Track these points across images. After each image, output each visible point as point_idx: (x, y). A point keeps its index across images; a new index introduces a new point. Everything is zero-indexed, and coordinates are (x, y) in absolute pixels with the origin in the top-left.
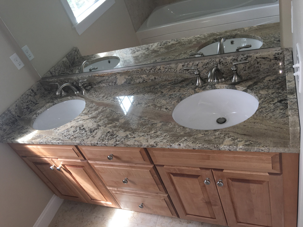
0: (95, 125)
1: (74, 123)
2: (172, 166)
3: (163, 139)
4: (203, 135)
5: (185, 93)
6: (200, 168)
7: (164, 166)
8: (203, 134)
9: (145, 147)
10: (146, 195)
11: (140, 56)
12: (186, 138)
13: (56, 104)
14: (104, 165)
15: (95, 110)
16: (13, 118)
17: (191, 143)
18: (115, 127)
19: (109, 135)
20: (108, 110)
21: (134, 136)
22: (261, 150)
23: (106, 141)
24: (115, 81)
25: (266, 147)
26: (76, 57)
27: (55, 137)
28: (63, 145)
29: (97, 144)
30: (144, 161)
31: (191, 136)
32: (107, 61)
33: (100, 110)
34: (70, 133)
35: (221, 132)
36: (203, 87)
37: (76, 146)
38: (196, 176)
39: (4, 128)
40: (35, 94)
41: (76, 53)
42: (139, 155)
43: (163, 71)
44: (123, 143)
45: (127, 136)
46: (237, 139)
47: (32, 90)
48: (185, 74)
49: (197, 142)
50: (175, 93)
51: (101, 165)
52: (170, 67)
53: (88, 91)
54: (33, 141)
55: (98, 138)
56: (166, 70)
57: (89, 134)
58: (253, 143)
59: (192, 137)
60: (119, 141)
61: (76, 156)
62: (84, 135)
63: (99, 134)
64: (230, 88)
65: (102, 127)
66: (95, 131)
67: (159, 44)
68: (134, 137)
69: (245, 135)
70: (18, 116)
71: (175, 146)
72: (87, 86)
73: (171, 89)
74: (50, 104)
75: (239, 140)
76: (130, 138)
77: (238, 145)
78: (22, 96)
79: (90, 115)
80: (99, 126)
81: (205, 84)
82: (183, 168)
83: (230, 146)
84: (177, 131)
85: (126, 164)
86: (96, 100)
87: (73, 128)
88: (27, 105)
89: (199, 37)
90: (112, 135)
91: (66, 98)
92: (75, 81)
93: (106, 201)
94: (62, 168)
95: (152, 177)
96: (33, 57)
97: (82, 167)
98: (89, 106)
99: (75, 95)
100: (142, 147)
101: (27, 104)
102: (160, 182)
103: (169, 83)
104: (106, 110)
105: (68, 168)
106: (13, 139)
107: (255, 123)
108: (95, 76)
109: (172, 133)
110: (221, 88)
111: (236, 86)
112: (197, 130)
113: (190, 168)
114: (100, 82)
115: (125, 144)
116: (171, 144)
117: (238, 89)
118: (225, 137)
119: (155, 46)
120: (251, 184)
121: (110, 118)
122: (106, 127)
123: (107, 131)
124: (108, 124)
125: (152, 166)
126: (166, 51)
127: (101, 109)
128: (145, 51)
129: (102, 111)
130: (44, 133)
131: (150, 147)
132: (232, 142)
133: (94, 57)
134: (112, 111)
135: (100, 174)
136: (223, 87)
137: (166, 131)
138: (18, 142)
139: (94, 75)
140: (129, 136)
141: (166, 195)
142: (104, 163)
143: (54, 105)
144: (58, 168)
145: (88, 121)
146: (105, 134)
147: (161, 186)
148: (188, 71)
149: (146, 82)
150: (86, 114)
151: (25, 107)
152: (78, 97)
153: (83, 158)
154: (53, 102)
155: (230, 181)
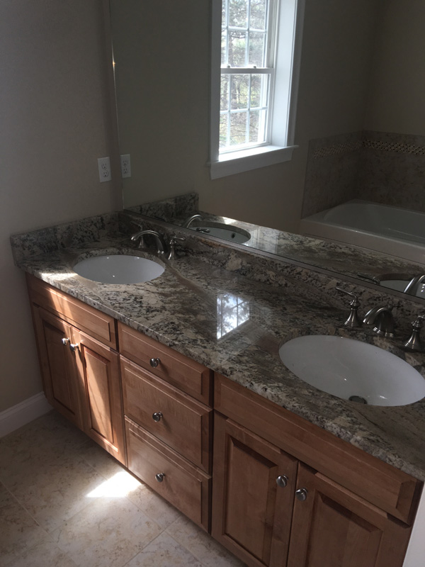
0: (159, 306)
1: (131, 289)
2: (239, 425)
3: (246, 370)
4: (310, 394)
5: (320, 326)
6: (282, 450)
7: (227, 418)
8: (310, 392)
9: (213, 368)
10: (178, 460)
11: (282, 247)
12: (281, 385)
13: (123, 254)
14: (140, 373)
15: (172, 286)
16: (55, 242)
17: (285, 395)
18: (186, 320)
19: (170, 326)
20: (190, 295)
21: (205, 345)
22: (389, 459)
23: (161, 331)
24: (224, 261)
25: (399, 457)
26: (189, 207)
27: (94, 294)
28: (99, 311)
29: (147, 330)
30: (202, 394)
31: (290, 386)
32: (231, 233)
33: (178, 290)
34: (118, 298)
35: (340, 403)
36: (353, 330)
37: (116, 321)
38: (269, 464)
39: (34, 249)
40: (103, 227)
41: (192, 201)
42: (198, 381)
43: (303, 278)
44: (183, 347)
45: (195, 341)
46: (360, 424)
47: (102, 220)
48: (336, 299)
49: (295, 398)
50: (305, 318)
51: (135, 370)
52: (316, 278)
53: (177, 256)
54: (62, 285)
55: (152, 324)
56: (309, 279)
57: (145, 312)
58: (381, 441)
59: (291, 388)
60: (179, 341)
61: (107, 337)
62: (136, 310)
63: (158, 318)
64: (396, 354)
65: (167, 312)
66: (154, 313)
67: (323, 244)
68: (205, 347)
69: (376, 425)
70: (62, 244)
71: (258, 388)
72: (181, 251)
73: (301, 311)
74: (115, 250)
75: (361, 426)
76: (198, 345)
77: (356, 434)
78: (84, 219)
79: (160, 290)
80: (164, 308)
81: (358, 329)
82: (255, 437)
83: (342, 430)
84: (274, 368)
85: (172, 388)
86: (182, 274)
87: (126, 294)
88: (83, 236)
89: (392, 262)
90: (174, 329)
91: (142, 252)
92: (167, 234)
93: (112, 441)
94: (77, 350)
95: (200, 431)
96: (129, 175)
97: (107, 361)
98: (166, 276)
99: (157, 255)
100: (208, 366)
101: (84, 234)
102: (208, 445)
103: (303, 302)
104: (188, 293)
105: (86, 352)
106: (38, 269)
107: (403, 417)
108: (199, 240)
109: (264, 368)
110: (380, 346)
111: (407, 354)
112: (305, 383)
113: (266, 444)
114: (202, 253)
115: (187, 350)
116: (253, 383)
117: (408, 360)
118: (341, 413)
119: (315, 243)
120: (351, 522)
121: (187, 306)
122: (173, 314)
123: (171, 321)
124: (179, 313)
125: (208, 410)
126: (328, 257)
127: (181, 288)
128: (295, 243)
129: (180, 292)
130: (83, 282)
131: (220, 372)
132: (348, 425)
133: (215, 219)
134: (195, 298)
135: (127, 386)
136: (386, 347)
137: (258, 362)
138: (41, 277)
139: (199, 238)
140: (199, 342)
141: (207, 477)
142: (141, 370)
143: (119, 254)
144: (73, 345)
145: (153, 295)
146: (166, 323)
147: (206, 455)
148: (342, 296)
149: (270, 284)
150: (156, 285)
151: (79, 237)
152: (158, 259)
153: (114, 346)
154: (120, 249)
155: (320, 499)
